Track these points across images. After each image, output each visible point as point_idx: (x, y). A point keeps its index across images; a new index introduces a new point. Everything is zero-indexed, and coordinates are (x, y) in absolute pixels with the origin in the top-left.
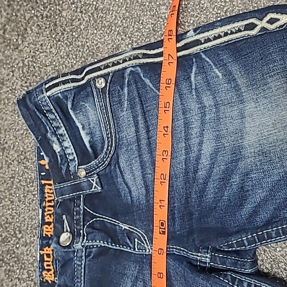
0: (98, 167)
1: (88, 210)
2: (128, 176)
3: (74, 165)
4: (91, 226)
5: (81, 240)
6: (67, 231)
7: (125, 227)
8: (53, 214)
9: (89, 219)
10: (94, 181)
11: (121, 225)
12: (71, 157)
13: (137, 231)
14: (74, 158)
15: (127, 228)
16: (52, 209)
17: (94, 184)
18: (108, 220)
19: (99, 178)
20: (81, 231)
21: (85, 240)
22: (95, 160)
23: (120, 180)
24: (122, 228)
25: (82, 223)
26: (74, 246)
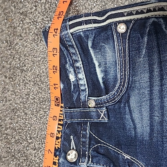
0: (108, 102)
1: (94, 135)
2: (136, 115)
3: (85, 95)
4: (96, 150)
5: (86, 161)
6: (73, 149)
7: (127, 157)
8: (61, 131)
9: (95, 144)
10: (102, 113)
11: (123, 155)
12: (82, 88)
13: (138, 163)
14: (86, 89)
15: (129, 158)
16: (61, 127)
17: (102, 115)
18: (111, 147)
19: (107, 111)
20: (87, 153)
21: (90, 162)
22: (106, 95)
23: (128, 117)
24: (125, 157)
25: (87, 146)
26: (80, 164)
